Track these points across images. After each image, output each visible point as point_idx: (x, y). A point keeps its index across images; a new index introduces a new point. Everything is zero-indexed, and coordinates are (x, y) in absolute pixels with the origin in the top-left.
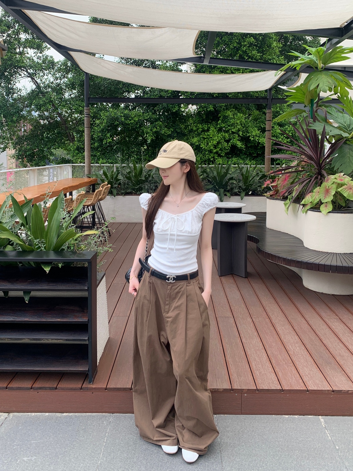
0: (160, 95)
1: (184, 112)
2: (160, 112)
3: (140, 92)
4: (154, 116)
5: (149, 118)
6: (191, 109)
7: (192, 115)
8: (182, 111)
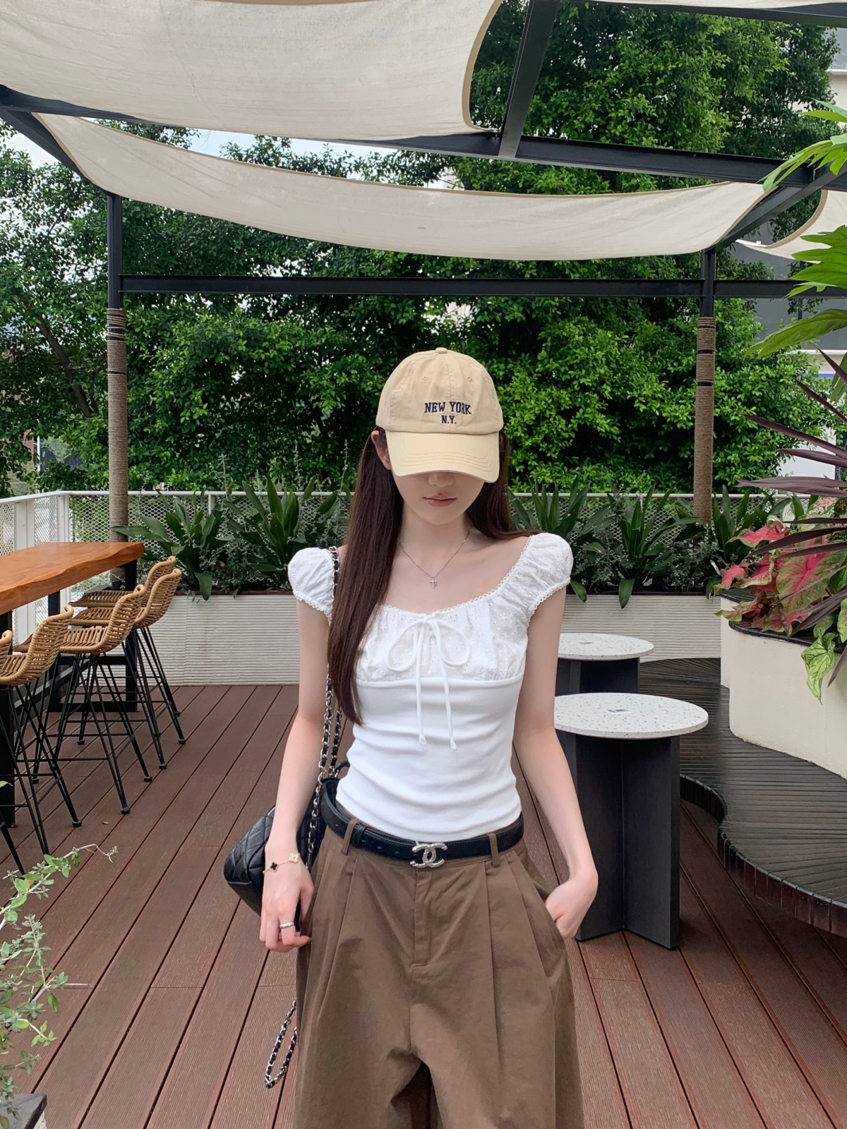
0: (360, 273)
1: (432, 324)
2: (359, 326)
3: (296, 265)
4: (341, 338)
5: (324, 344)
6: (454, 318)
7: (457, 333)
8: (427, 323)
